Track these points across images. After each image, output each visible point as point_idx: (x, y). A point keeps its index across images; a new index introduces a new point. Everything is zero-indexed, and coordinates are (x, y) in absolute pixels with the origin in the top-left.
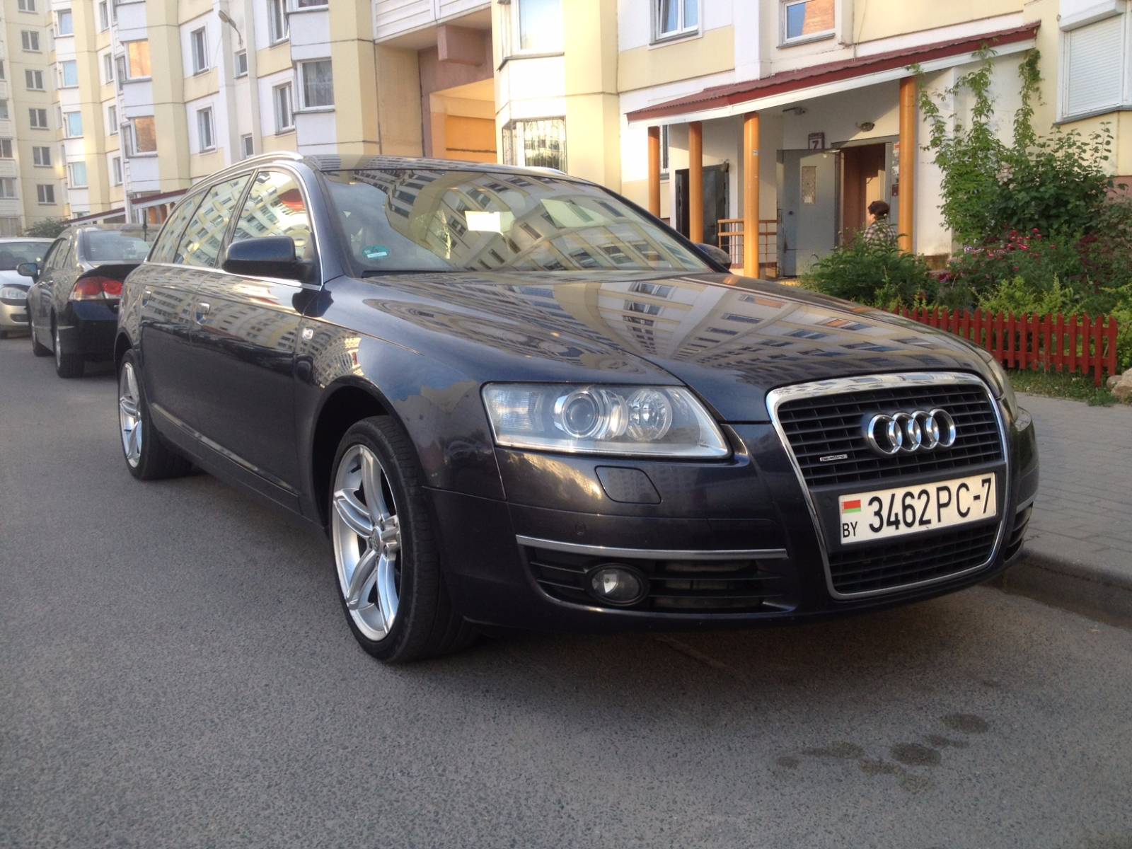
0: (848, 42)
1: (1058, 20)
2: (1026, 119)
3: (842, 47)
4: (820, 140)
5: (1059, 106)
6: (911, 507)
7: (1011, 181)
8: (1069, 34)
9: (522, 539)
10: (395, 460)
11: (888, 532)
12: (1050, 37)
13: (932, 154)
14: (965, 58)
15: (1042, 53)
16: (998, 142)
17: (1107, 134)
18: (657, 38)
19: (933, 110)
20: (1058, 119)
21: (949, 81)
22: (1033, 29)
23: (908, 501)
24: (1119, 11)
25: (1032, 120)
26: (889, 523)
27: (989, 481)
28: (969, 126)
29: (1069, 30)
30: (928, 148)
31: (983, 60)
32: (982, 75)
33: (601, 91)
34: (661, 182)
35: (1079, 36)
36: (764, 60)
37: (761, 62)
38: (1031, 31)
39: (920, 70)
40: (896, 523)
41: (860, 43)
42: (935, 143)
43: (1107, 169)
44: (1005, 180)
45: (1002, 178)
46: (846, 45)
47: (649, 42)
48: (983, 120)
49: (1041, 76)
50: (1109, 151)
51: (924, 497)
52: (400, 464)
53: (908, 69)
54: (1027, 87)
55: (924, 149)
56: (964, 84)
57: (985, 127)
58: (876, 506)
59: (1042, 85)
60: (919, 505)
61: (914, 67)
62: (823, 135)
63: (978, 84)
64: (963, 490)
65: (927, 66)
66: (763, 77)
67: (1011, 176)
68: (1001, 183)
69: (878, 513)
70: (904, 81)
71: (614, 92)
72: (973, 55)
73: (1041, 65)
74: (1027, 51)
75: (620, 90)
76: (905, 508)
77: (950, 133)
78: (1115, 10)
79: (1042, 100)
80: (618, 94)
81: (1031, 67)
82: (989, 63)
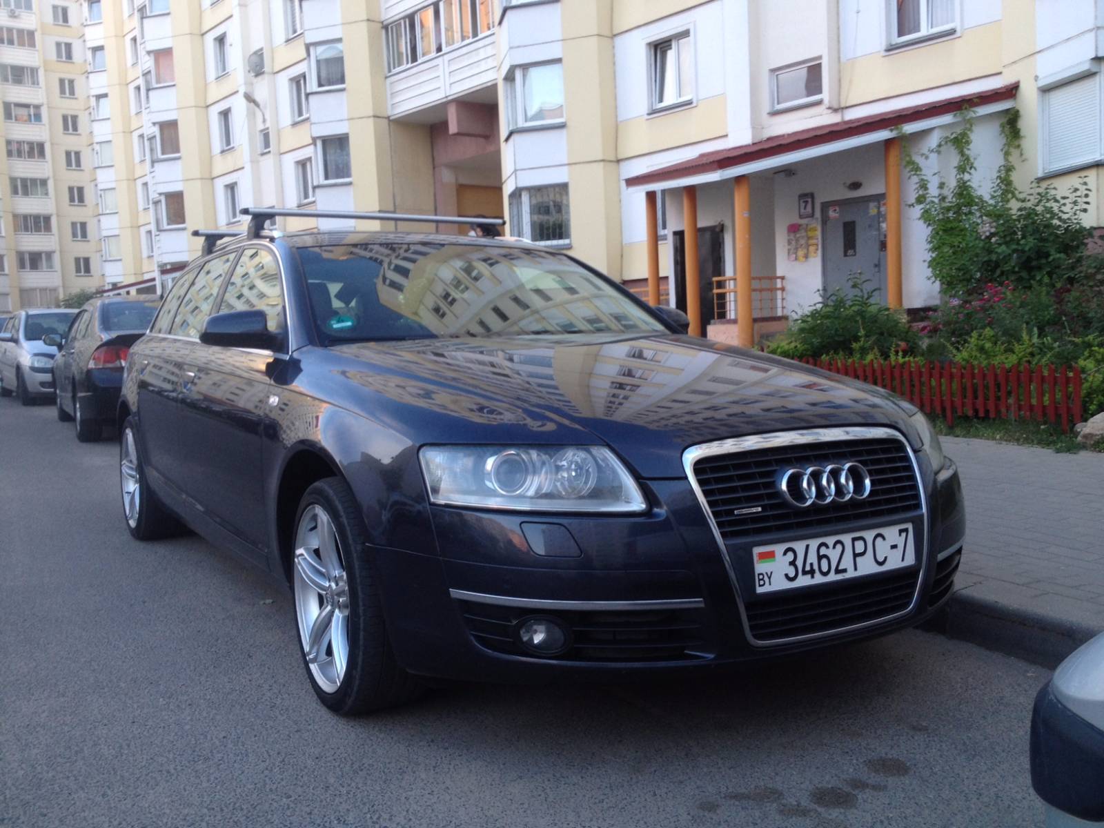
0: (836, 106)
1: (1036, 80)
2: (1008, 175)
3: (830, 111)
4: (810, 200)
5: (1040, 162)
6: (825, 556)
7: (993, 235)
8: (1047, 94)
9: (457, 593)
10: (344, 520)
11: (803, 581)
12: (1029, 97)
13: (917, 211)
14: (947, 119)
15: (1022, 112)
16: (980, 198)
17: (1085, 187)
18: (654, 108)
19: (917, 169)
20: (1040, 175)
21: (933, 140)
22: (1012, 89)
23: (823, 551)
24: (1094, 70)
25: (1015, 177)
26: (805, 573)
27: (906, 530)
28: (952, 183)
29: (1046, 90)
30: (912, 205)
31: (964, 120)
32: (964, 135)
33: (601, 158)
34: (659, 243)
35: (1057, 97)
36: (756, 126)
37: (753, 128)
38: (1011, 91)
39: (903, 131)
40: (812, 572)
41: (847, 108)
42: (920, 200)
43: (1088, 221)
44: (988, 234)
45: (985, 232)
46: (835, 110)
47: (647, 112)
48: (967, 177)
49: (1022, 133)
50: (1087, 203)
51: (839, 547)
52: (348, 523)
53: (891, 130)
54: (1008, 144)
55: (910, 206)
56: (946, 142)
57: (968, 183)
58: (790, 556)
59: (1025, 143)
60: (834, 554)
61: (897, 129)
62: (812, 196)
63: (960, 142)
64: (879, 540)
65: (910, 128)
66: (756, 141)
67: (993, 230)
68: (983, 237)
69: (793, 563)
70: (888, 143)
71: (613, 159)
72: (955, 115)
73: (1022, 124)
74: (1007, 111)
75: (620, 157)
76: (820, 558)
77: (933, 191)
78: (1088, 70)
79: (1024, 157)
80: (618, 161)
81: (1011, 124)
82: (970, 123)
